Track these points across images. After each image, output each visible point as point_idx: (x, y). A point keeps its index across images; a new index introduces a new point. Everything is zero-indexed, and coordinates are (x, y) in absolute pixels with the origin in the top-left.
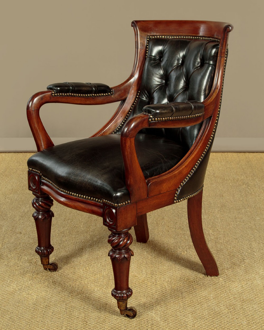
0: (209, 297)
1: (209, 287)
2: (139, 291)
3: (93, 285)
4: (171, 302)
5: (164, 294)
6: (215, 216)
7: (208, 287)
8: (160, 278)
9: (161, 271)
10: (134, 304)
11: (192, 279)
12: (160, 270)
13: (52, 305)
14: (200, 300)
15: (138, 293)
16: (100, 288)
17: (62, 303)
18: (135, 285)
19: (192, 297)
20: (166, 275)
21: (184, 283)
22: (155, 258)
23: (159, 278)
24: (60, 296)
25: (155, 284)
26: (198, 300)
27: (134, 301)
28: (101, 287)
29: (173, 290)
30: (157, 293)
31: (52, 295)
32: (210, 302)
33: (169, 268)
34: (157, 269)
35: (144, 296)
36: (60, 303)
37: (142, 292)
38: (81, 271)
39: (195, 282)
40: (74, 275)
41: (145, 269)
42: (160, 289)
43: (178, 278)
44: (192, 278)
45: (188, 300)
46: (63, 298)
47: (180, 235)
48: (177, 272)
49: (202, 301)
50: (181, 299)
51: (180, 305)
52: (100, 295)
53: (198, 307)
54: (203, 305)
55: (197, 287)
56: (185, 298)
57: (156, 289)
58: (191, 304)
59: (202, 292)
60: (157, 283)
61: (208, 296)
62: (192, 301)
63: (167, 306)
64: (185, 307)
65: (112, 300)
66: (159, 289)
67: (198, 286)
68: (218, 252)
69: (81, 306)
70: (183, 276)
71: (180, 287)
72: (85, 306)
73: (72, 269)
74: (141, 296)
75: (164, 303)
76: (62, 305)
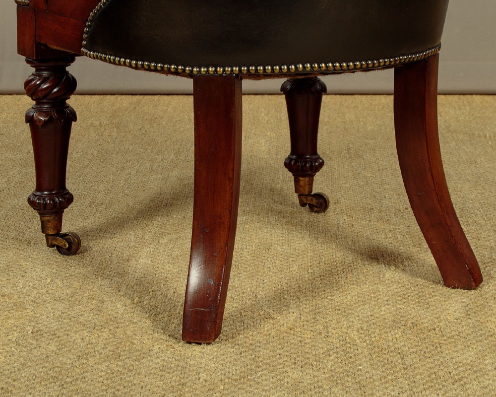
0: (481, 366)
1: (477, 341)
2: (279, 351)
3: (148, 339)
4: (374, 378)
5: (351, 358)
6: (464, 197)
7: (474, 341)
8: (338, 322)
9: (339, 306)
10: (264, 382)
11: (426, 325)
12: (337, 304)
13: (20, 388)
14: (457, 372)
15: (278, 356)
16: (167, 346)
17: (51, 383)
18: (268, 337)
19: (434, 365)
20: (353, 316)
21: (406, 332)
22: (321, 280)
23: (335, 321)
24: (47, 365)
25: (323, 335)
26: (450, 373)
27: (264, 377)
28: (170, 343)
29: (377, 349)
30: (332, 358)
31: (23, 364)
32: (486, 376)
33: (360, 299)
34: (327, 302)
35: (295, 363)
36: (43, 383)
37: (286, 354)
38: (119, 306)
39: (434, 330)
40: (97, 317)
41: (294, 302)
42: (338, 346)
43: (387, 321)
44: (426, 321)
45: (421, 374)
46: (56, 369)
47: (381, 232)
48: (384, 308)
49: (462, 375)
50: (403, 371)
51: (401, 385)
52: (165, 363)
53: (454, 391)
54: (468, 386)
55: (443, 342)
56: (413, 367)
57: (328, 347)
58: (432, 382)
59: (459, 355)
60: (330, 334)
61: (479, 363)
62: (434, 376)
63: (363, 388)
64: (414, 390)
65: (201, 375)
66: (337, 348)
67: (444, 340)
68: (487, 267)
69: (106, 390)
70: (401, 316)
71: (395, 340)
72: (118, 390)
73: (94, 302)
74: (286, 363)
75: (354, 381)
76: (48, 388)
